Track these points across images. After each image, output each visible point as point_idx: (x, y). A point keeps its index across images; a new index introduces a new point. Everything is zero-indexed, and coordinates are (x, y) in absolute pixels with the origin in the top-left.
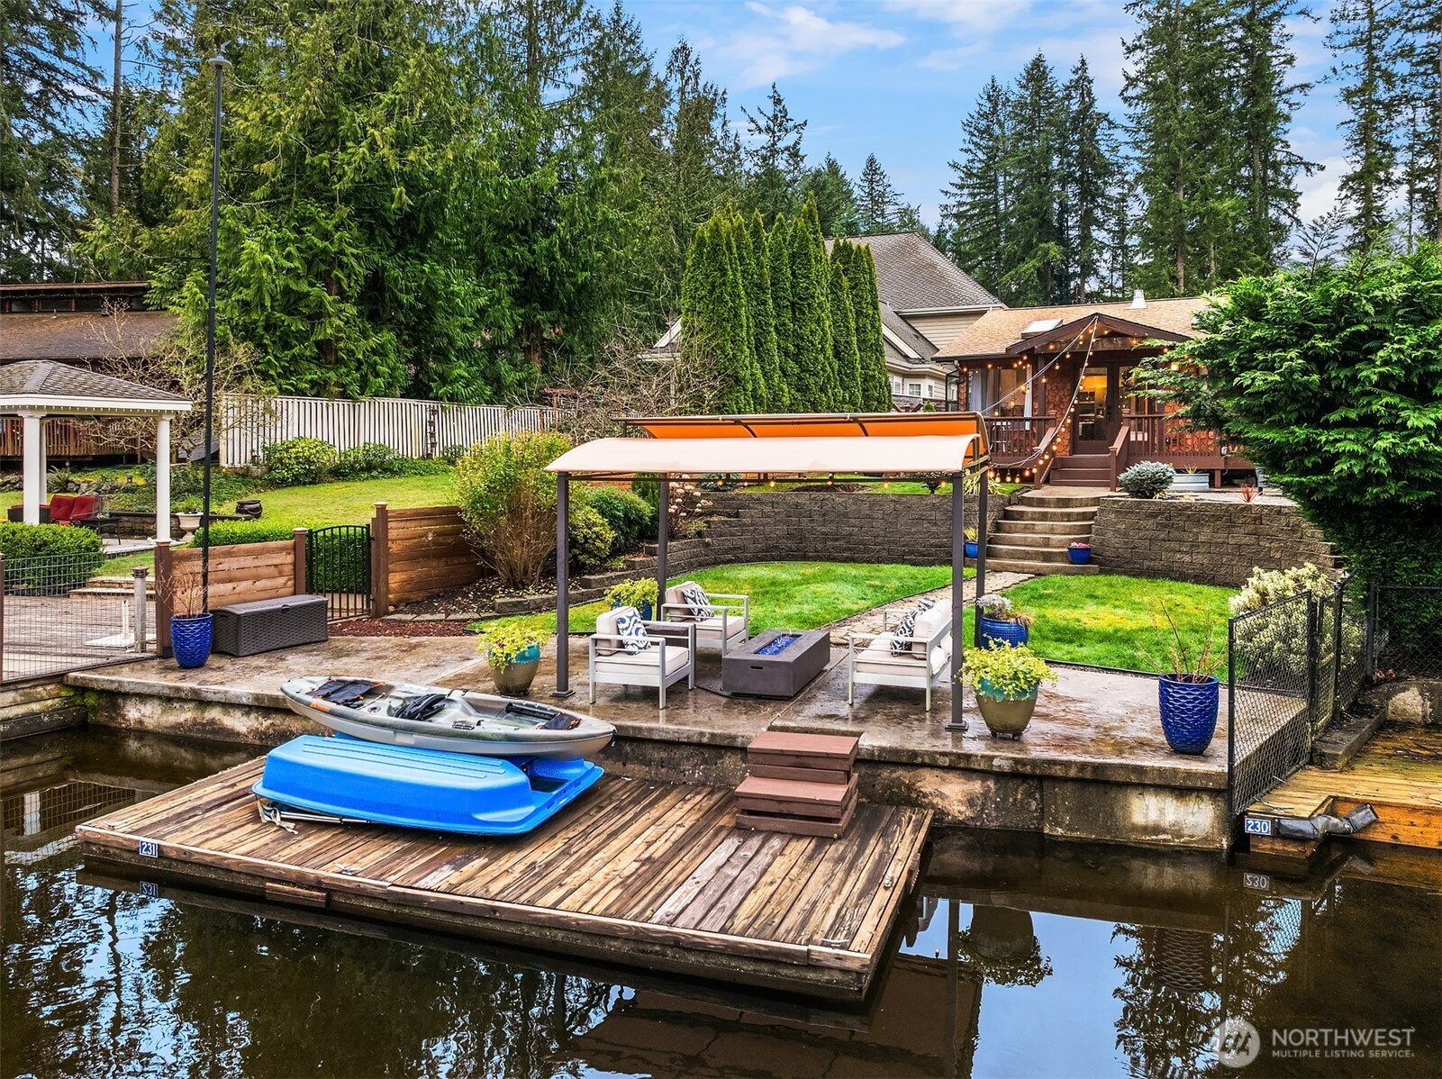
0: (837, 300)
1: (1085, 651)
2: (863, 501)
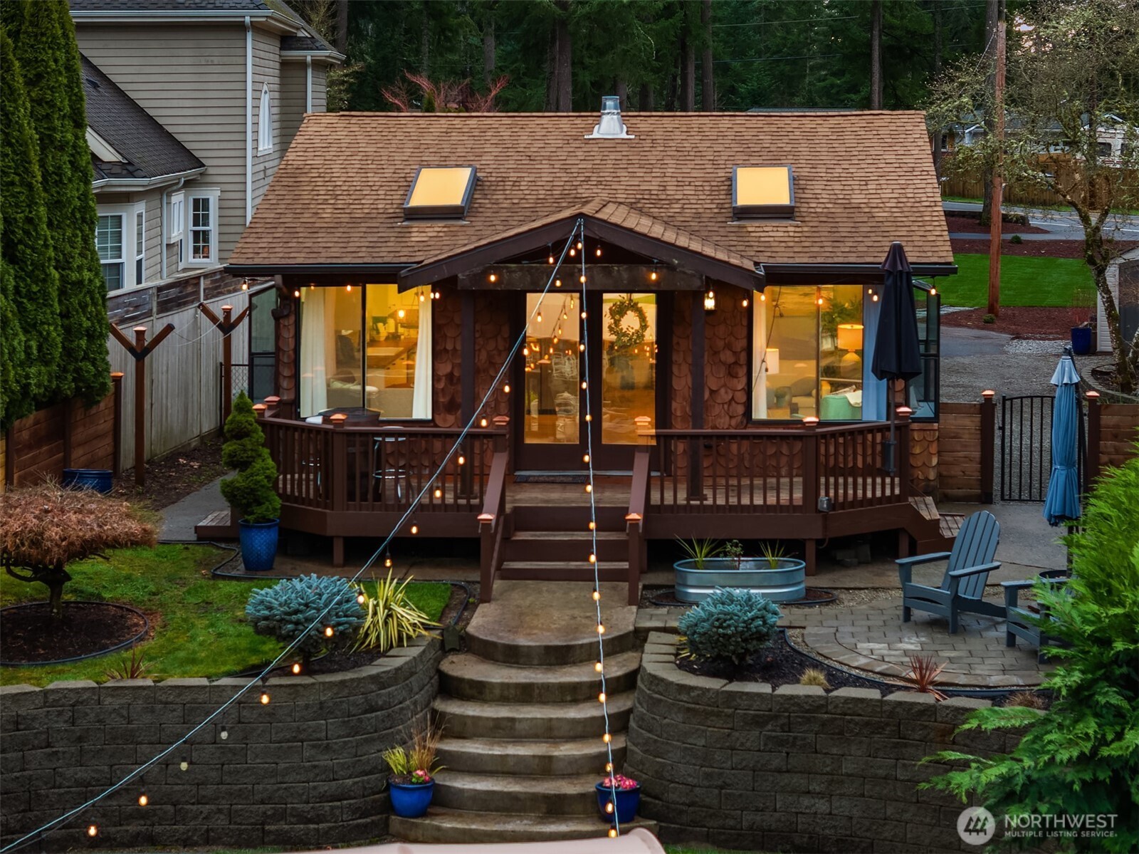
2: (167, 703)
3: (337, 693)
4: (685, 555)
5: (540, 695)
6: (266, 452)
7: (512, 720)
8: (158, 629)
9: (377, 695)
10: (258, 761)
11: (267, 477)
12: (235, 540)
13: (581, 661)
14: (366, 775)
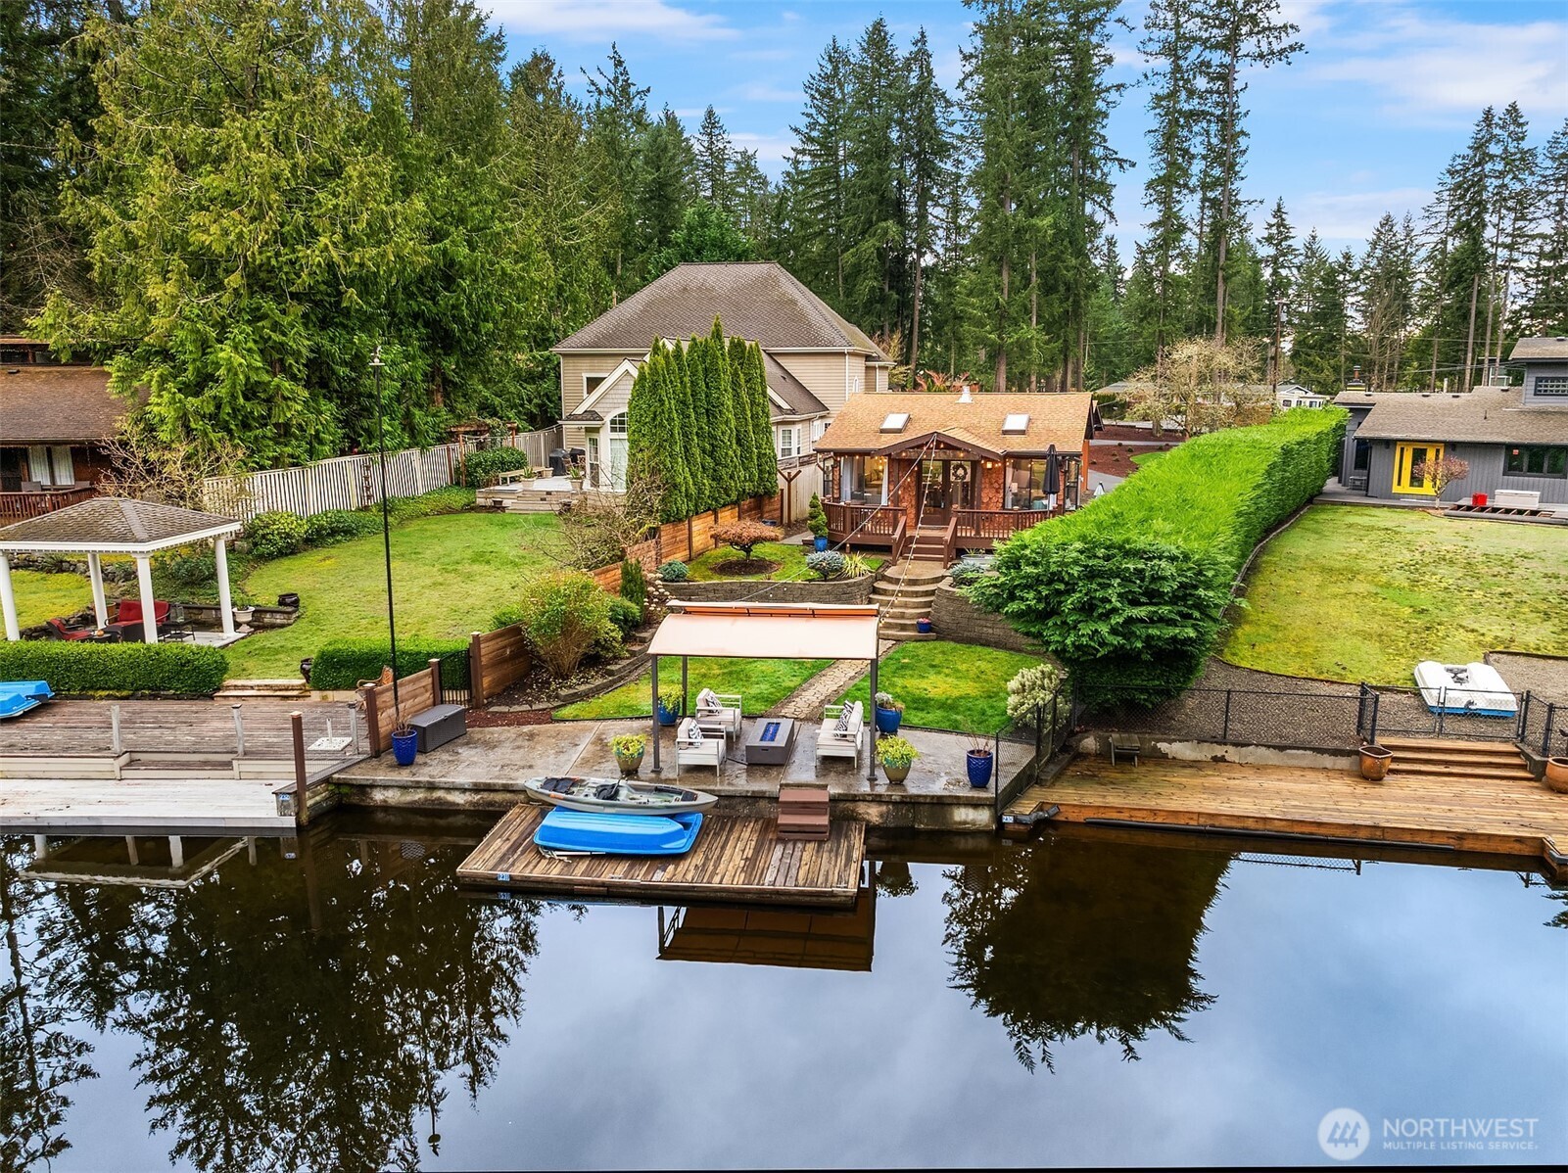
0: (737, 395)
1: (930, 717)
3: (833, 588)
5: (904, 594)
8: (781, 569)
12: (814, 543)
13: (921, 585)
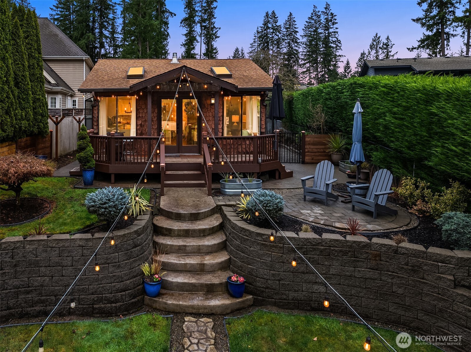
2: (52, 247)
3: (122, 240)
4: (222, 178)
5: (192, 234)
6: (90, 145)
7: (185, 246)
8: (54, 208)
9: (137, 239)
10: (90, 274)
11: (91, 153)
12: (81, 176)
13: (202, 219)
14: (135, 277)
